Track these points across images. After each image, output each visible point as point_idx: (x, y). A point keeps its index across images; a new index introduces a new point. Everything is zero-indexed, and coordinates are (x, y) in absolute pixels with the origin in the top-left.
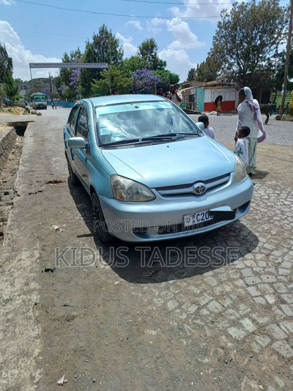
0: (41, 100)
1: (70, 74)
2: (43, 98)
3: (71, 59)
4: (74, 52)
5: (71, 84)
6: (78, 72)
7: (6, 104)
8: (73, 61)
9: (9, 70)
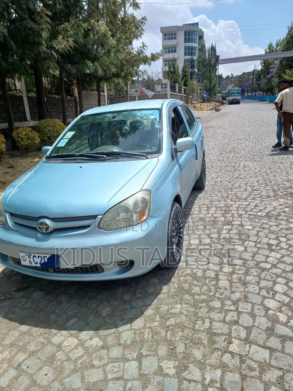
0: (236, 95)
1: (270, 64)
2: (238, 93)
3: (276, 49)
4: (282, 40)
5: (269, 76)
6: (277, 62)
7: (203, 100)
8: (277, 51)
9: (215, 67)
